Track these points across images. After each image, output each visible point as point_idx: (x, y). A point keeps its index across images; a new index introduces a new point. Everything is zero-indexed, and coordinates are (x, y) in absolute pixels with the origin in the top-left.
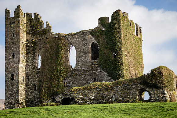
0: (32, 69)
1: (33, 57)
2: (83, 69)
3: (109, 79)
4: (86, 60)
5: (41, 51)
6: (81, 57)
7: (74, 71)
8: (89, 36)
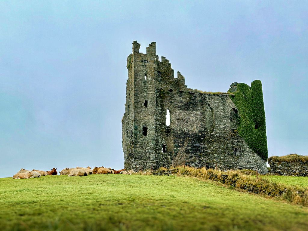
0: (160, 125)
1: (161, 111)
2: (223, 135)
3: (251, 151)
4: (226, 126)
5: (172, 105)
6: (220, 121)
7: (212, 136)
8: (230, 101)
